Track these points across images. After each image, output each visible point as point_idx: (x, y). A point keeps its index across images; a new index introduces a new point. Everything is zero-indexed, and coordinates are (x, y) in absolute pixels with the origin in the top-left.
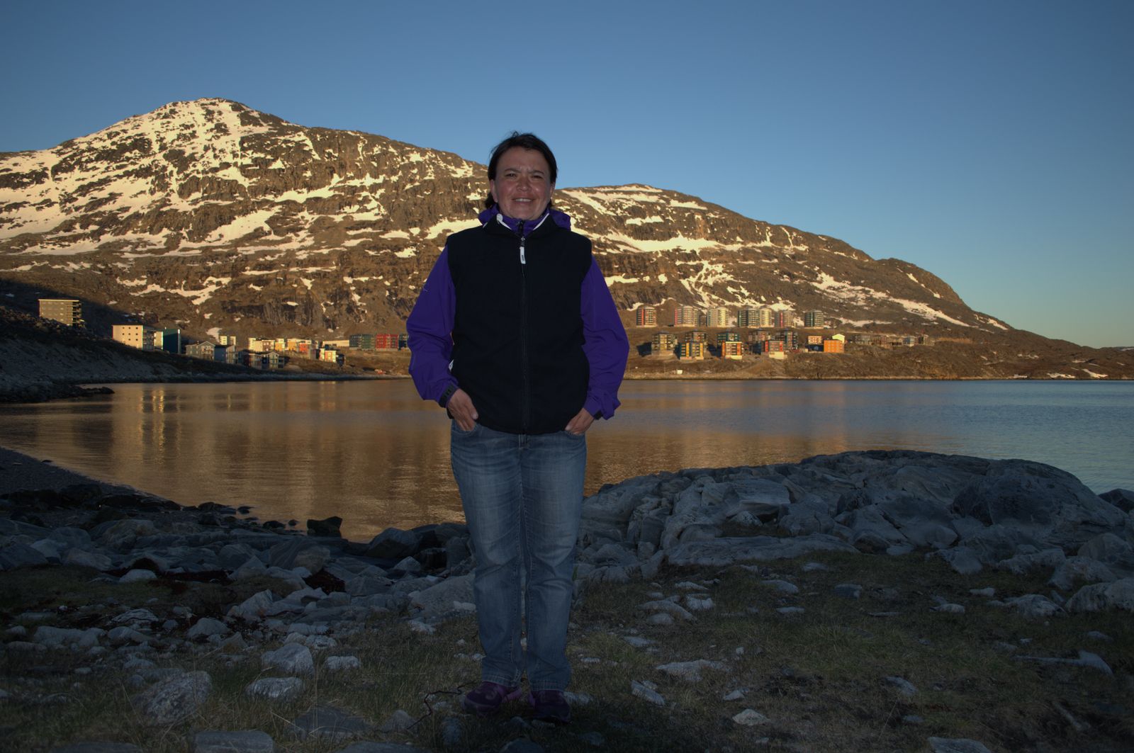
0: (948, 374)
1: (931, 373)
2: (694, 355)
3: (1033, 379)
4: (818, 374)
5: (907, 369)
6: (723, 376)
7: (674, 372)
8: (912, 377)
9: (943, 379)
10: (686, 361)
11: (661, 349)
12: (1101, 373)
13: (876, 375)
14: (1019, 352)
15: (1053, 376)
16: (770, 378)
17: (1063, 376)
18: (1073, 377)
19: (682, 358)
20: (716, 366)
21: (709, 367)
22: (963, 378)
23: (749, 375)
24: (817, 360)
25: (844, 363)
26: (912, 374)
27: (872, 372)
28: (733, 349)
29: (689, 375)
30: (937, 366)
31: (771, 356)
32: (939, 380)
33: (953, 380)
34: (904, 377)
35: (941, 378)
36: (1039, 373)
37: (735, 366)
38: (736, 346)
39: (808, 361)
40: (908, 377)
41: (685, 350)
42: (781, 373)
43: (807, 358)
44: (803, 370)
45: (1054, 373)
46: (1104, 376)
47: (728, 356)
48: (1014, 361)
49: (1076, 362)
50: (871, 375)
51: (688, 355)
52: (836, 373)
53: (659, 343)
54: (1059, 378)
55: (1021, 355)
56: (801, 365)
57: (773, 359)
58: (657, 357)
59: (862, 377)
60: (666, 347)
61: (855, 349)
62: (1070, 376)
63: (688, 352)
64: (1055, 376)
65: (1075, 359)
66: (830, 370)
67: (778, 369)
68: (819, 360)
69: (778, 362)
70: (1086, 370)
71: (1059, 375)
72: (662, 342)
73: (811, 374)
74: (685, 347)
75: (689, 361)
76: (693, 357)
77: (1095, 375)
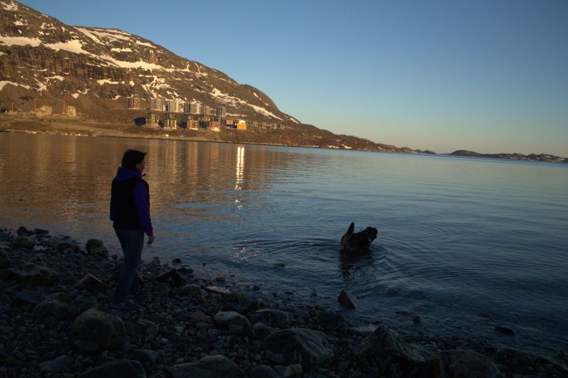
0: (294, 144)
1: (286, 143)
2: (172, 126)
4: (238, 141)
5: (277, 140)
6: (192, 139)
7: (164, 135)
9: (292, 146)
10: (167, 129)
11: (152, 122)
13: (264, 142)
16: (215, 141)
19: (164, 128)
20: (186, 134)
21: (182, 134)
22: (301, 146)
25: (248, 135)
26: (280, 143)
27: (262, 141)
28: (193, 124)
29: (173, 138)
30: (289, 140)
31: (212, 130)
33: (296, 147)
34: (276, 144)
36: (324, 145)
37: (197, 134)
38: (195, 123)
39: (231, 134)
40: (278, 144)
42: (219, 139)
43: (231, 132)
44: (229, 138)
45: (330, 145)
46: (350, 148)
47: (190, 128)
48: (312, 139)
49: (338, 141)
51: (168, 126)
52: (246, 140)
53: (151, 118)
54: (332, 148)
55: (314, 136)
56: (228, 135)
58: (149, 126)
59: (259, 143)
60: (154, 121)
62: (337, 147)
65: (337, 139)
66: (242, 139)
67: (217, 136)
68: (237, 133)
69: (216, 133)
70: (343, 145)
71: (332, 146)
73: (234, 140)
74: (167, 122)
75: (169, 130)
77: (347, 147)
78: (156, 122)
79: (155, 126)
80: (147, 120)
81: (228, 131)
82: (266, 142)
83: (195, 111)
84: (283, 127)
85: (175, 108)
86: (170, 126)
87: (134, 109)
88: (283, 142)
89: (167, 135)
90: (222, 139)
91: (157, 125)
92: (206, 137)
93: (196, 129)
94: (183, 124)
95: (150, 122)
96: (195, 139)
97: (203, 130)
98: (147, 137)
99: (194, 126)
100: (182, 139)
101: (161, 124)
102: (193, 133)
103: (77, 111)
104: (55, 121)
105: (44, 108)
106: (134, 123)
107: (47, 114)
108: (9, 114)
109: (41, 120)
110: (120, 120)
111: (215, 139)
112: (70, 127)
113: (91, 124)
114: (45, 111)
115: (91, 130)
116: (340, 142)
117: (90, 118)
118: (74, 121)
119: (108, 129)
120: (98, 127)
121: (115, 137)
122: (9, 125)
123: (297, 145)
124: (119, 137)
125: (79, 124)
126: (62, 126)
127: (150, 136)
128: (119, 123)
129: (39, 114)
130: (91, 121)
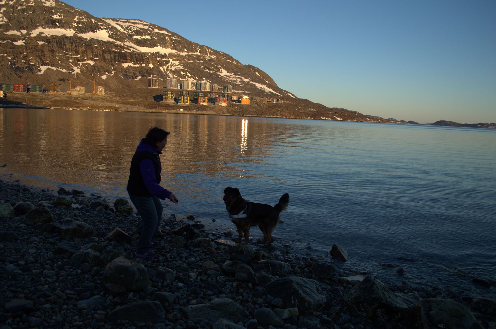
0: (291, 116)
1: (285, 115)
2: (185, 102)
3: (316, 119)
4: (242, 114)
5: (276, 113)
6: (202, 113)
7: (179, 110)
8: (279, 117)
9: (290, 118)
10: (182, 105)
11: (168, 98)
12: (340, 118)
13: (265, 115)
14: (308, 108)
15: (323, 119)
16: (222, 114)
17: (327, 118)
18: (331, 119)
19: (179, 103)
20: (197, 108)
21: (195, 108)
22: (297, 118)
23: (214, 113)
24: (240, 107)
25: (251, 109)
26: (278, 116)
27: (264, 114)
28: (204, 100)
29: (186, 112)
30: (287, 113)
31: (220, 104)
32: (288, 118)
33: (293, 118)
34: (276, 117)
35: (289, 117)
36: (318, 117)
37: (207, 108)
38: (205, 99)
39: (237, 108)
40: (277, 117)
41: (181, 99)
42: (226, 112)
43: (236, 106)
44: (235, 111)
45: (323, 117)
46: (341, 119)
47: (201, 104)
48: (307, 112)
49: (330, 113)
50: (264, 115)
51: (182, 102)
52: (249, 113)
53: (167, 95)
54: (325, 119)
55: (309, 109)
56: (233, 109)
57: (221, 106)
58: (166, 102)
59: (260, 116)
60: (170, 98)
61: (253, 103)
62: (329, 119)
63: (182, 101)
64: (324, 118)
65: (329, 112)
66: (246, 112)
67: (224, 110)
68: (241, 107)
69: (224, 107)
70: (335, 117)
71: (325, 118)
72: (169, 95)
73: (239, 113)
74: (181, 98)
75: (183, 105)
76: (185, 103)
77: (338, 119)
78: (172, 98)
79: (171, 102)
80: (164, 97)
81: (234, 105)
82: (267, 115)
83: (205, 88)
84: (281, 102)
85: (188, 86)
86: (183, 102)
87: (153, 87)
88: (281, 115)
89: (182, 110)
90: (228, 112)
91: (173, 101)
92: (214, 111)
93: (206, 104)
94: (195, 100)
95: (166, 99)
96: (205, 112)
97: (212, 105)
98: (164, 112)
99: (204, 102)
100: (195, 113)
101: (176, 100)
102: (204, 108)
103: (106, 90)
104: (87, 99)
105: (78, 88)
106: (153, 100)
107: (80, 93)
108: (50, 93)
109: (76, 98)
110: (141, 98)
111: (223, 112)
112: (100, 104)
113: (117, 101)
114: (79, 91)
115: (117, 106)
116: (332, 115)
117: (116, 96)
118: (103, 99)
119: (131, 105)
120: (123, 103)
121: (137, 112)
122: (50, 103)
123: (294, 117)
124: (141, 112)
125: (108, 101)
126: (93, 103)
127: (167, 111)
128: (140, 100)
129: (74, 94)
130: (118, 99)
